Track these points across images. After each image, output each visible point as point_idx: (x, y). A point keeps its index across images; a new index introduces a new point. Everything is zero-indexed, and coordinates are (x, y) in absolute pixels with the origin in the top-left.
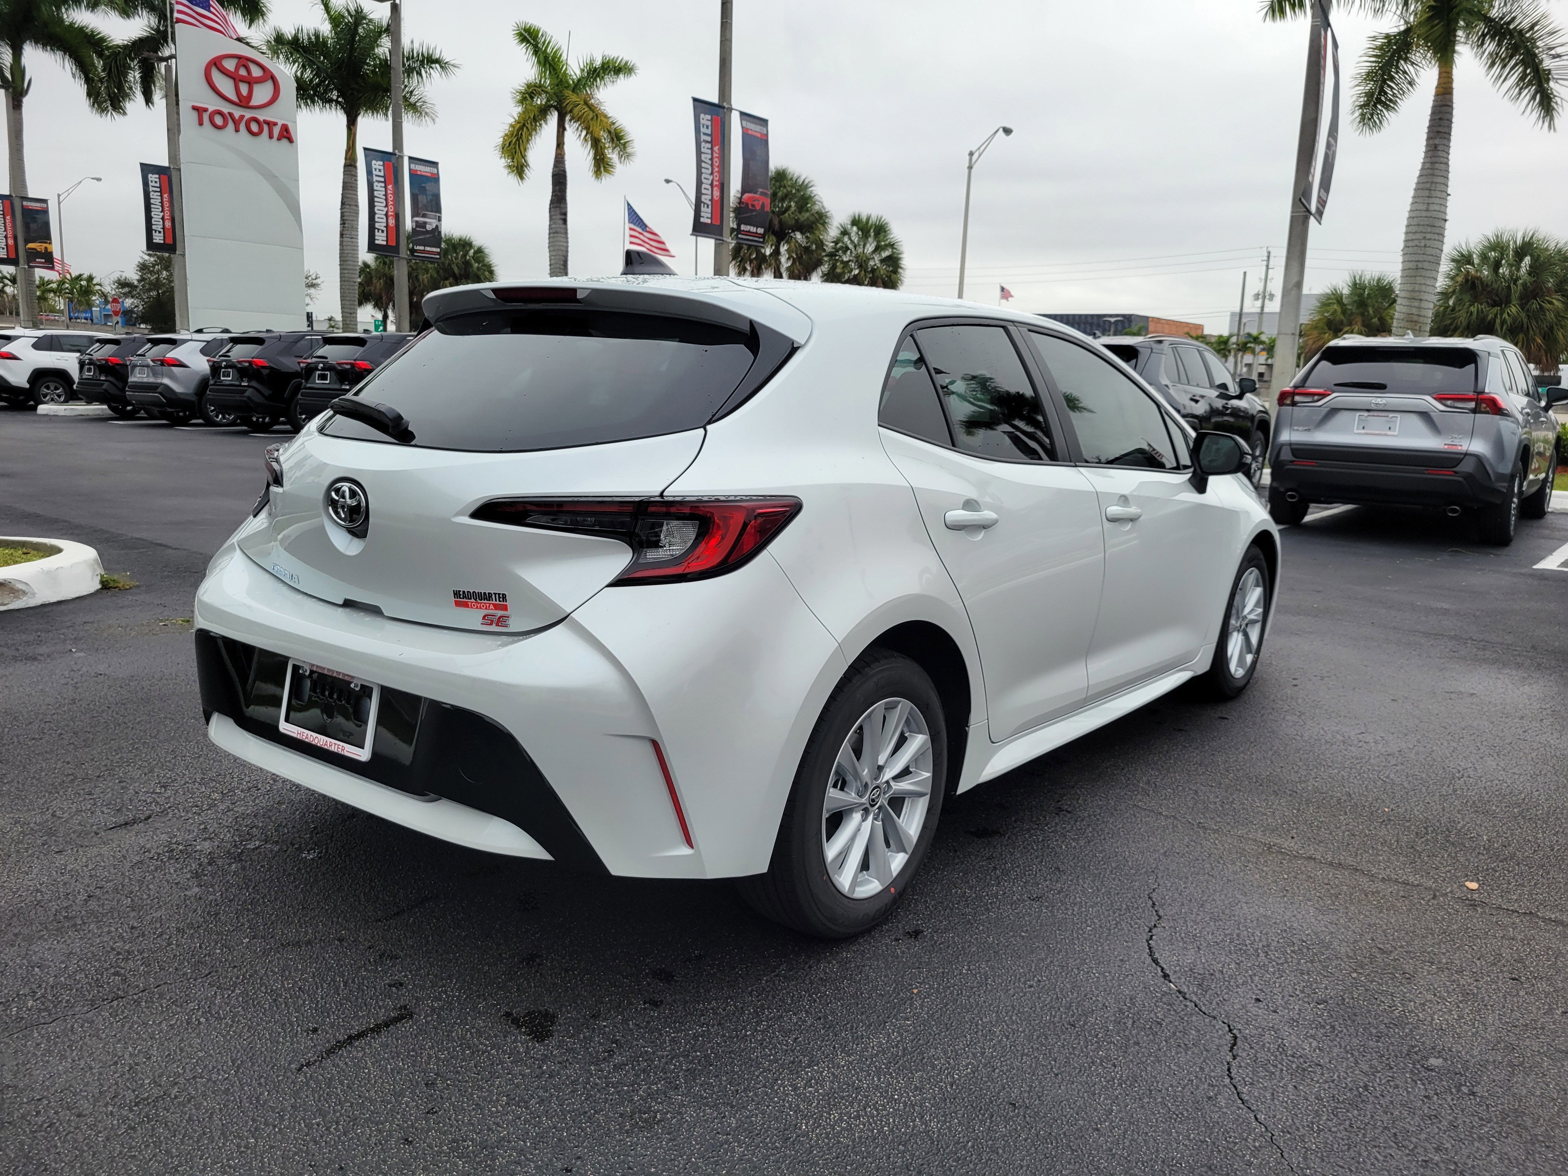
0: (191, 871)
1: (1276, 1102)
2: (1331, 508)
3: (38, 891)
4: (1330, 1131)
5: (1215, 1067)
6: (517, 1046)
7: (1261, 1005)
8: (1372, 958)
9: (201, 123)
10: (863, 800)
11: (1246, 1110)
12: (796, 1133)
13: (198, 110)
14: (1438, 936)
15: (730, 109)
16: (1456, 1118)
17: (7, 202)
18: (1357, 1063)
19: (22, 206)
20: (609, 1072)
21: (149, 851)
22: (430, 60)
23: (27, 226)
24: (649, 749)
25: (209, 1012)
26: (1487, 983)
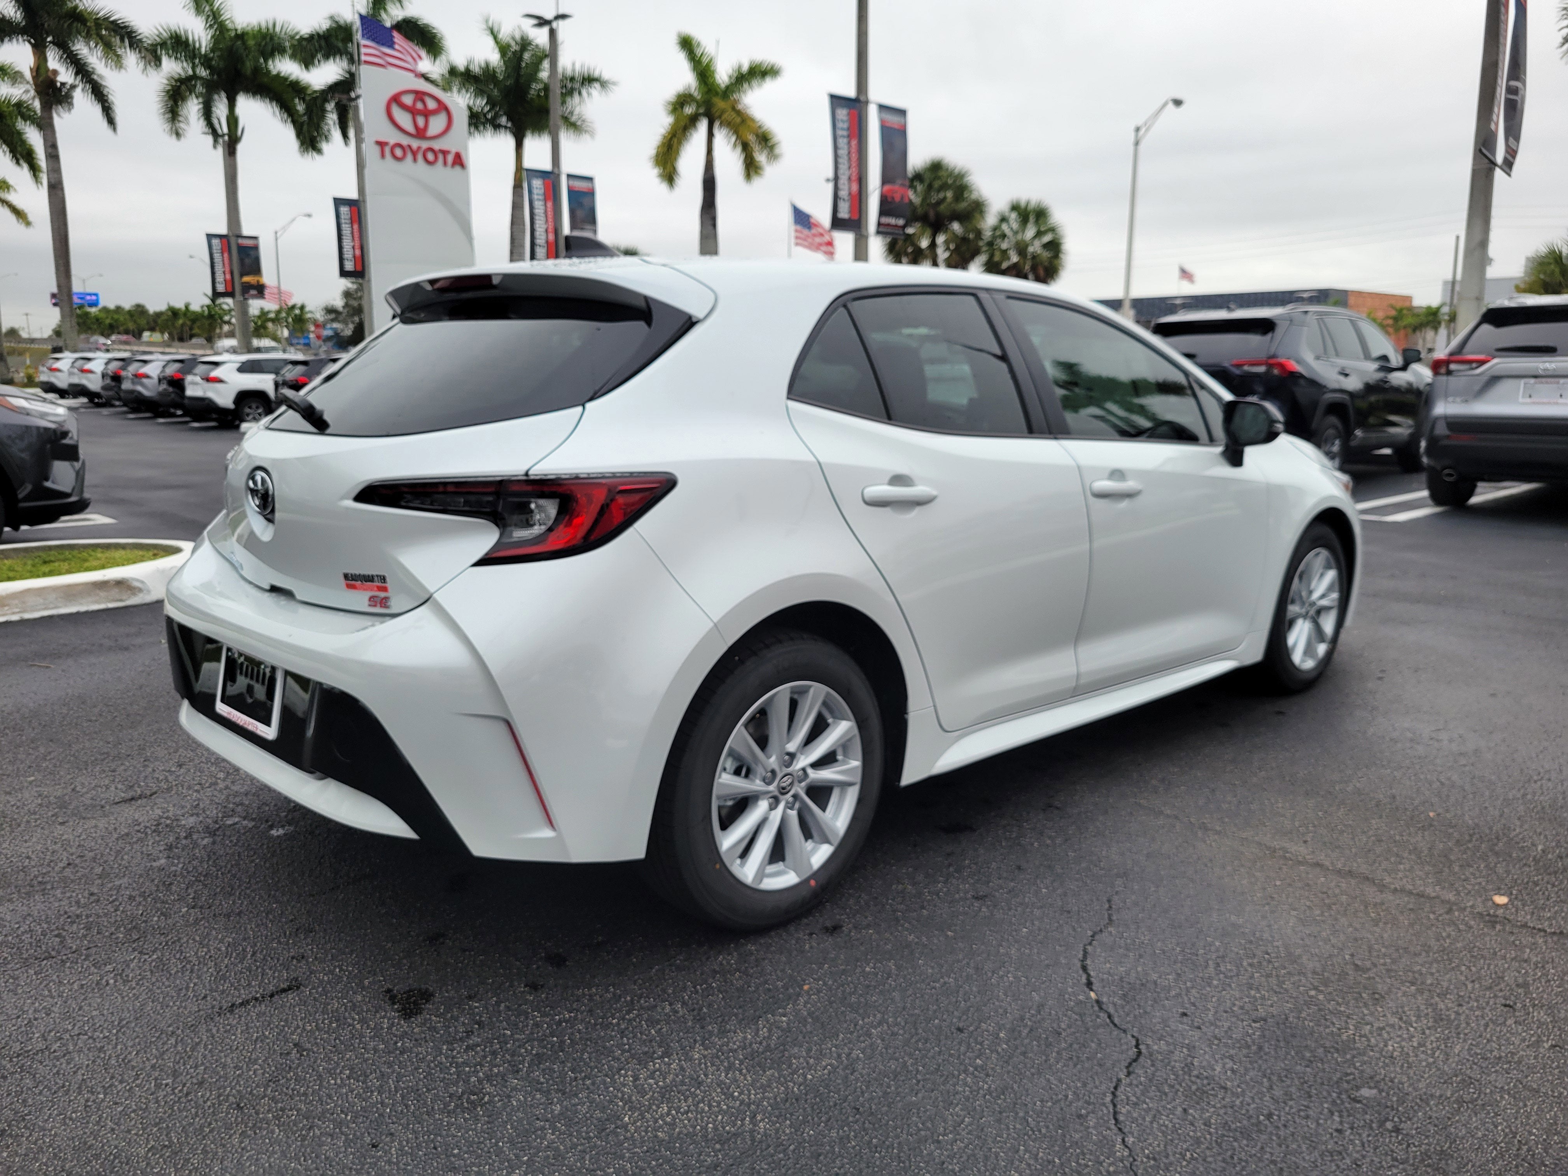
0: (166, 844)
1: (1155, 1125)
2: (1505, 488)
3: (28, 858)
4: (1204, 1160)
5: (1101, 1082)
6: (383, 1022)
7: (1185, 1019)
8: (1344, 975)
9: (383, 155)
10: (772, 788)
11: (1115, 1130)
12: (615, 1123)
13: (381, 144)
14: (1435, 953)
15: (867, 102)
16: (1364, 1157)
17: (225, 240)
18: (1271, 1088)
19: (238, 244)
20: (458, 1053)
21: (139, 825)
22: (589, 80)
23: (242, 261)
24: (503, 728)
25: (121, 975)
26: (1471, 1009)
